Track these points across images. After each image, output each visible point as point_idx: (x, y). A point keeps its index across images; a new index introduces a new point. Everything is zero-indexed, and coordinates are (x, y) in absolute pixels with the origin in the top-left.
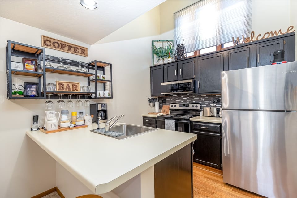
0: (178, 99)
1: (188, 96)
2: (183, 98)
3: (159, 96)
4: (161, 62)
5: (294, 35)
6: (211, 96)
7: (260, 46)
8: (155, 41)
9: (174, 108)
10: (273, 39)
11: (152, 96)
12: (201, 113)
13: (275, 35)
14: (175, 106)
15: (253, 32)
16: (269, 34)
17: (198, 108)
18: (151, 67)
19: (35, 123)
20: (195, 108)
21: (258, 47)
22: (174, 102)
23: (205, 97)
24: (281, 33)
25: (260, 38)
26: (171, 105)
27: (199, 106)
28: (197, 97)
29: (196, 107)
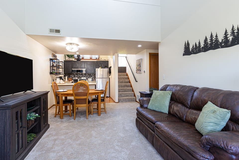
0: (76, 76)
1: (81, 74)
4: (69, 59)
6: (89, 75)
7: (103, 62)
9: (75, 79)
10: (105, 61)
15: (101, 58)
17: (85, 79)
18: (64, 61)
20: (84, 79)
23: (87, 75)
25: (103, 60)
26: (73, 78)
28: (84, 75)
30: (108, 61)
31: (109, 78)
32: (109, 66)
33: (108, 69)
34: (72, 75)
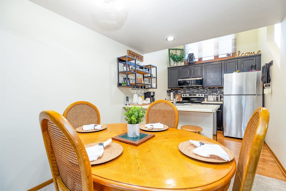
0: (188, 91)
1: (195, 88)
2: (192, 89)
3: (172, 88)
4: (175, 65)
5: (261, 55)
6: (212, 89)
7: (244, 60)
8: (171, 49)
10: (250, 57)
11: (169, 88)
12: (205, 99)
13: (251, 55)
14: (186, 95)
15: (239, 51)
16: (248, 53)
18: (168, 68)
19: (128, 101)
21: (242, 60)
22: (185, 93)
23: (207, 89)
24: (254, 54)
25: (243, 55)
26: (183, 95)
27: (203, 95)
28: (202, 89)
29: (202, 95)
30: (260, 55)
31: (263, 95)
32: (263, 64)
33: (260, 72)
34: (181, 90)
